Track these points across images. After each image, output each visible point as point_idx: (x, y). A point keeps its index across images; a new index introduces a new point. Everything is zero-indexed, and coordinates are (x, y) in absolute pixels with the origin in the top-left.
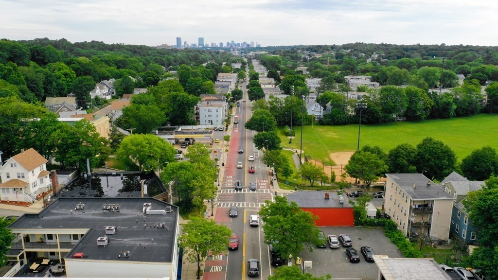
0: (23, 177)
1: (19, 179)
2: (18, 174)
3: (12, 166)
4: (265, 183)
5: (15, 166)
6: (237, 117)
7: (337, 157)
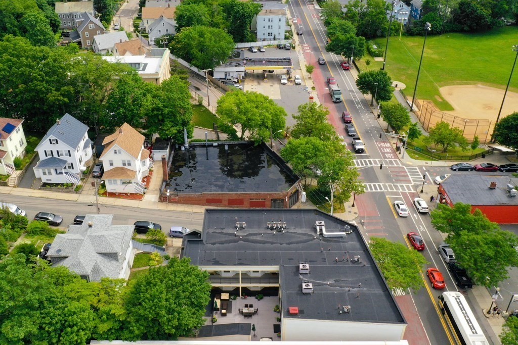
0: (129, 164)
1: (124, 167)
2: (123, 161)
3: (116, 153)
4: (388, 147)
5: (120, 153)
6: (296, 21)
7: (450, 94)
